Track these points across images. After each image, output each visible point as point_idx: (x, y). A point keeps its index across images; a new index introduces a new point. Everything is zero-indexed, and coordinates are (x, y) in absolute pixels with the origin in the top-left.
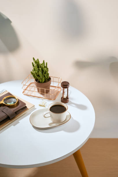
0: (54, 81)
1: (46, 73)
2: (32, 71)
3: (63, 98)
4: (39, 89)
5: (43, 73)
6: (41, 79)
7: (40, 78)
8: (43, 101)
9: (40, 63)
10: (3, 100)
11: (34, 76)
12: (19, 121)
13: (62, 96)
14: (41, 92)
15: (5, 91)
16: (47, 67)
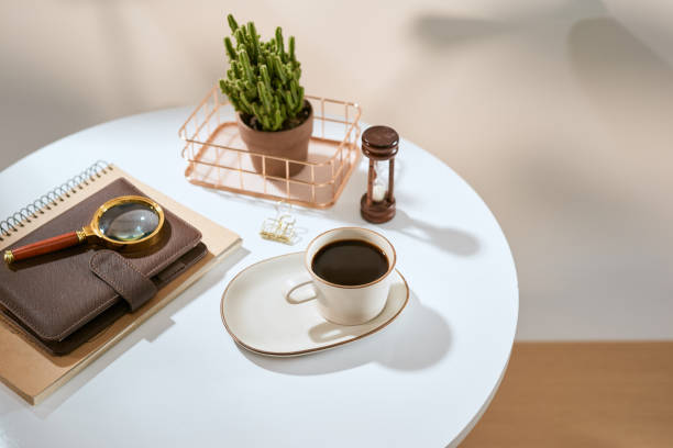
0: (326, 117)
1: (289, 89)
2: (226, 79)
3: (369, 202)
4: (261, 158)
5: (274, 87)
6: (269, 117)
7: (261, 112)
8: (281, 215)
9: (260, 40)
10: (95, 222)
11: (236, 101)
12: (175, 318)
13: (366, 190)
14: (268, 173)
15: (104, 166)
16: (292, 58)
